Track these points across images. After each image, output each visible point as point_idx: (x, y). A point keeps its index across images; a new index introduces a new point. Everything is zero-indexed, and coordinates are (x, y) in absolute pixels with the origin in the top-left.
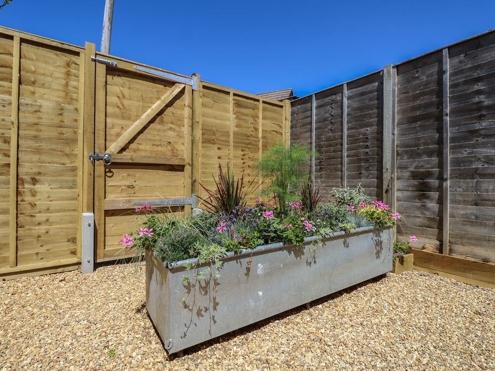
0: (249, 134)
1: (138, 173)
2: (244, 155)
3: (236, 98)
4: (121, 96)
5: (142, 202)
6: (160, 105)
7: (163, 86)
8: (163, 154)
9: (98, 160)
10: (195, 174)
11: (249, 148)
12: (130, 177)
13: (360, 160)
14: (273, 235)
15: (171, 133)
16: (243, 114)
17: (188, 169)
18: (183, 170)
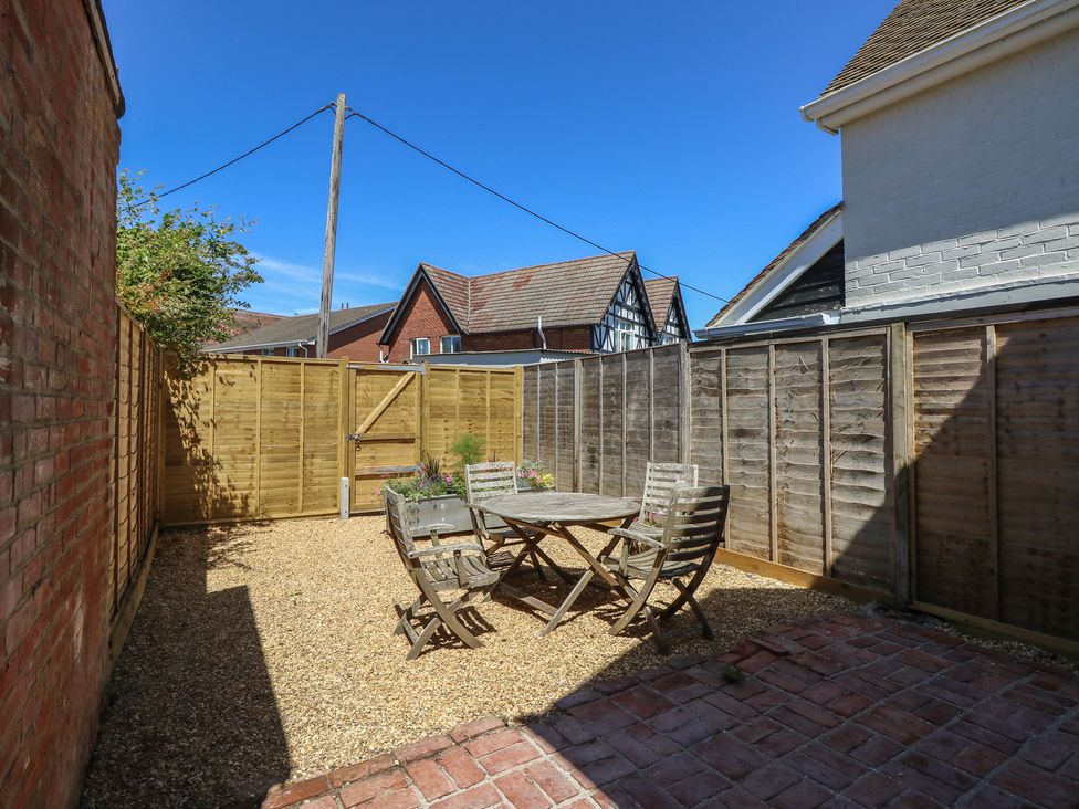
0: (476, 405)
1: (379, 447)
2: (471, 425)
3: (463, 374)
4: (366, 390)
6: (395, 391)
7: (397, 377)
8: (397, 430)
9: (351, 440)
10: (424, 445)
11: (476, 418)
12: (372, 451)
13: (564, 433)
15: (404, 413)
16: (469, 387)
17: (418, 440)
18: (413, 443)
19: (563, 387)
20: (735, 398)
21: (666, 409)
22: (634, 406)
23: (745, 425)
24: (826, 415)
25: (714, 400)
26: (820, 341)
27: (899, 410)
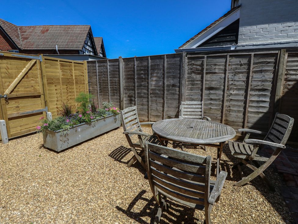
0: (69, 78)
1: (20, 101)
2: (67, 87)
3: (61, 62)
4: (7, 68)
5: (24, 113)
6: (26, 70)
7: (26, 61)
8: (30, 91)
9: (2, 98)
10: (46, 98)
11: (69, 84)
12: (16, 103)
13: (114, 90)
14: (82, 121)
15: (33, 82)
16: (65, 69)
17: (42, 96)
18: (40, 97)
19: (111, 71)
20: (209, 76)
21: (173, 80)
22: (154, 79)
23: (213, 86)
24: (250, 82)
25: (199, 77)
26: (251, 54)
27: (280, 80)
